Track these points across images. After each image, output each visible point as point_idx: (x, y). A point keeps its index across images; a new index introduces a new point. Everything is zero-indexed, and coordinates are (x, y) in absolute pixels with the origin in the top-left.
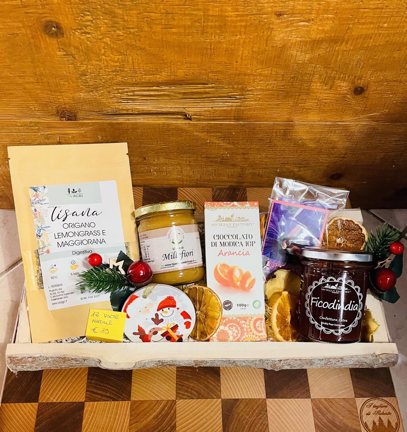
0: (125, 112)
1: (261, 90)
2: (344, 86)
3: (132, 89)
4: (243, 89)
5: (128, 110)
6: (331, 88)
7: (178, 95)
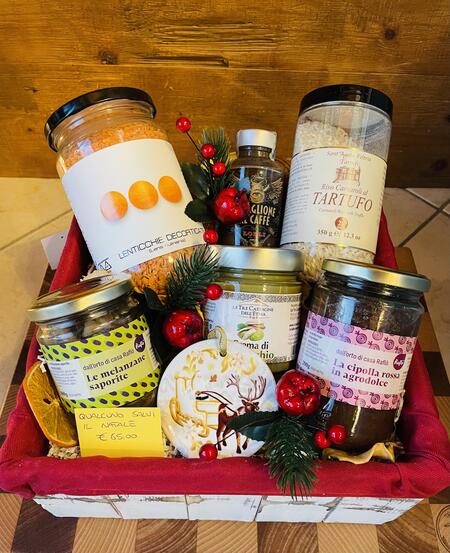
0: (164, 55)
1: (296, 30)
2: (375, 28)
3: (173, 27)
4: (279, 29)
5: (167, 52)
6: (363, 31)
7: (216, 36)
